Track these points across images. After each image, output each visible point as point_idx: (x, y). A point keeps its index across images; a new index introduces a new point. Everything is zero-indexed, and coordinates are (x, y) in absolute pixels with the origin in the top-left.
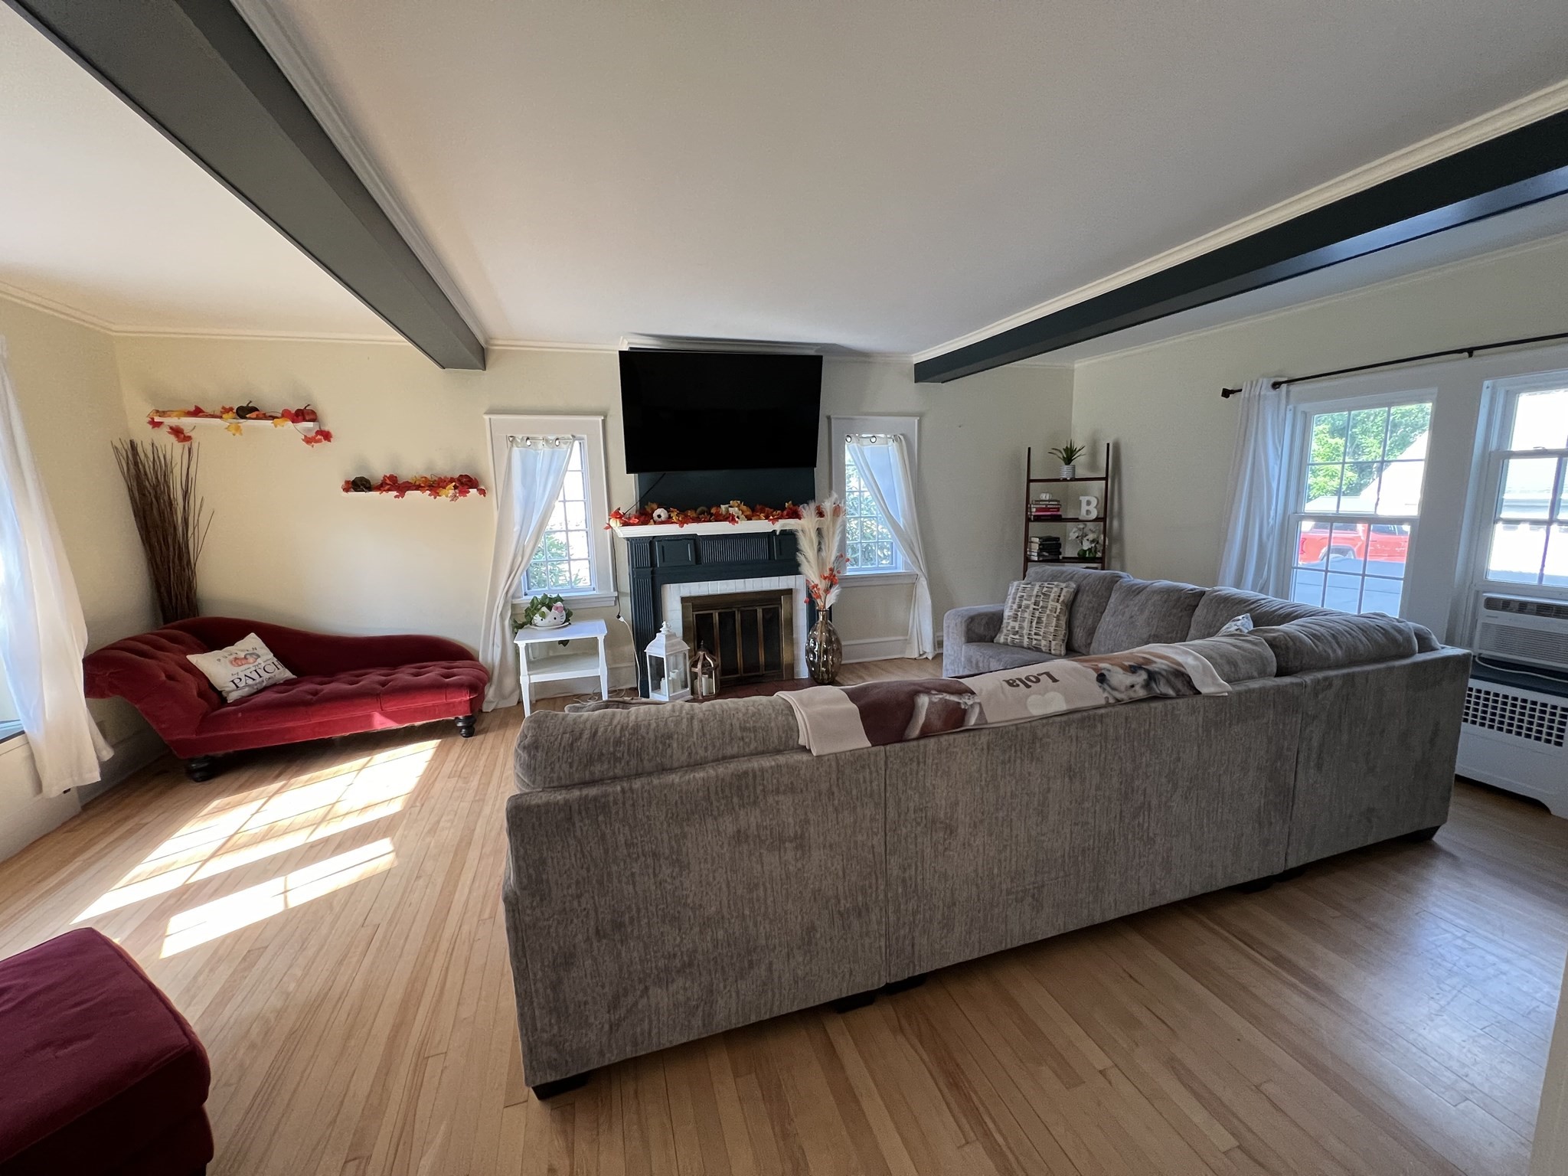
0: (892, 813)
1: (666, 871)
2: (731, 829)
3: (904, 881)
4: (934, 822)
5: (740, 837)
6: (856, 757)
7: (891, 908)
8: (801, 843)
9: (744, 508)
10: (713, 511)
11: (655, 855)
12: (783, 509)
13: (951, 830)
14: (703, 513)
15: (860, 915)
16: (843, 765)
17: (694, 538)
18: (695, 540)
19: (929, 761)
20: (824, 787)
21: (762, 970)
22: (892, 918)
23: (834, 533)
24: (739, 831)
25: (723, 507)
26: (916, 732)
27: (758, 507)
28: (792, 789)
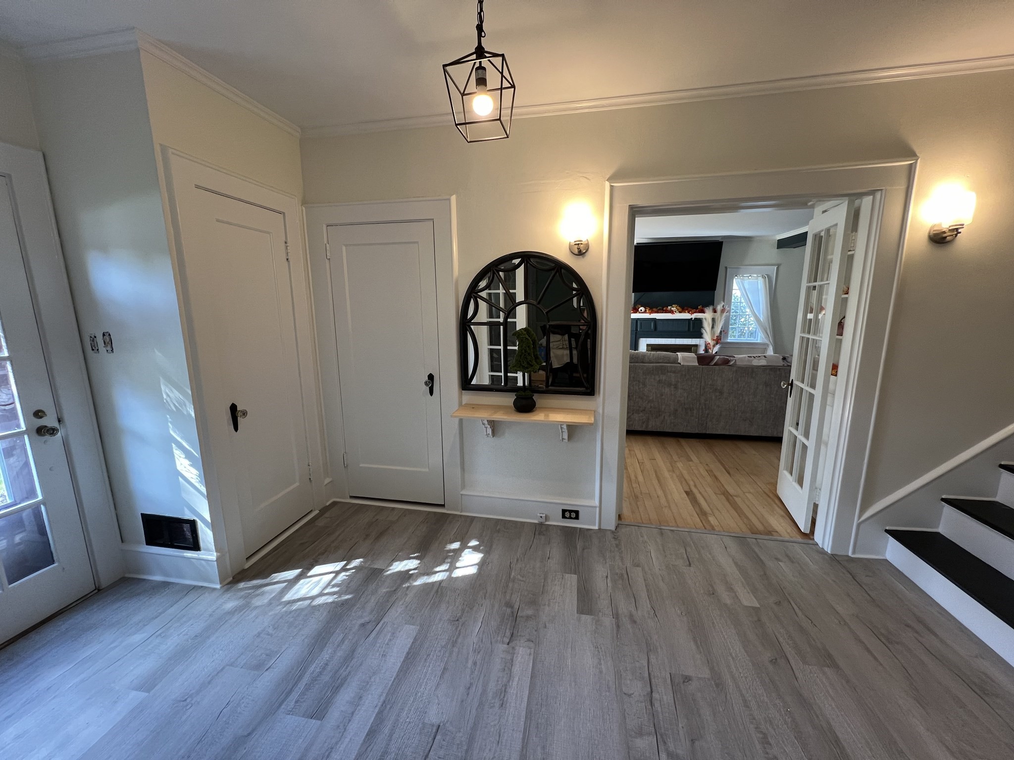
0: (703, 384)
2: (658, 379)
3: (705, 404)
4: (716, 389)
5: (660, 382)
6: (694, 367)
7: (700, 411)
8: (676, 387)
9: (679, 308)
10: (664, 309)
12: (698, 309)
13: (721, 393)
14: (660, 309)
15: (691, 410)
16: (690, 369)
17: (654, 320)
18: (655, 321)
19: (716, 372)
20: (684, 373)
21: (663, 417)
22: (700, 414)
23: (720, 320)
24: (660, 380)
25: (669, 307)
26: (713, 364)
27: (685, 308)
28: (674, 372)
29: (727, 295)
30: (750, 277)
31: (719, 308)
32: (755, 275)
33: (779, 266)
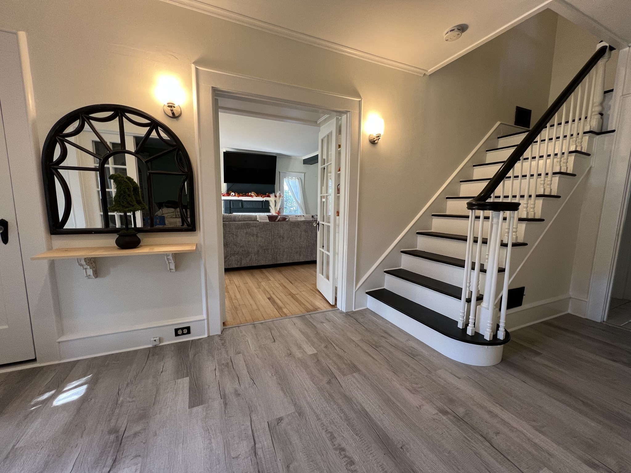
0: (273, 233)
1: (235, 237)
2: (245, 232)
3: (275, 245)
4: (280, 236)
5: (247, 233)
6: (266, 223)
7: (273, 250)
8: (257, 237)
9: (255, 194)
10: (247, 194)
11: (233, 234)
12: (266, 194)
13: (283, 238)
14: (244, 194)
15: (267, 250)
17: (241, 201)
19: (279, 225)
20: (261, 227)
21: (250, 256)
22: (273, 252)
23: (279, 202)
24: (247, 232)
25: (250, 193)
26: (277, 221)
27: (259, 194)
28: (255, 227)
29: (281, 188)
30: (292, 179)
31: (278, 195)
32: (294, 178)
33: (305, 173)
